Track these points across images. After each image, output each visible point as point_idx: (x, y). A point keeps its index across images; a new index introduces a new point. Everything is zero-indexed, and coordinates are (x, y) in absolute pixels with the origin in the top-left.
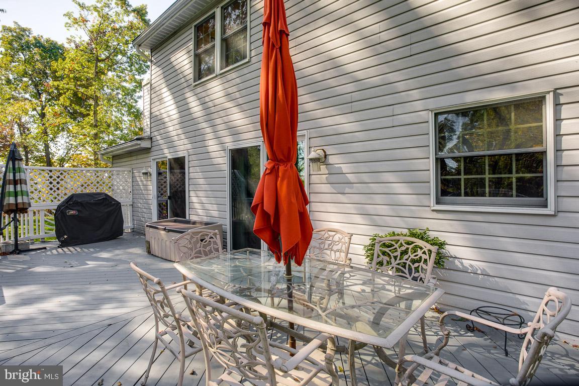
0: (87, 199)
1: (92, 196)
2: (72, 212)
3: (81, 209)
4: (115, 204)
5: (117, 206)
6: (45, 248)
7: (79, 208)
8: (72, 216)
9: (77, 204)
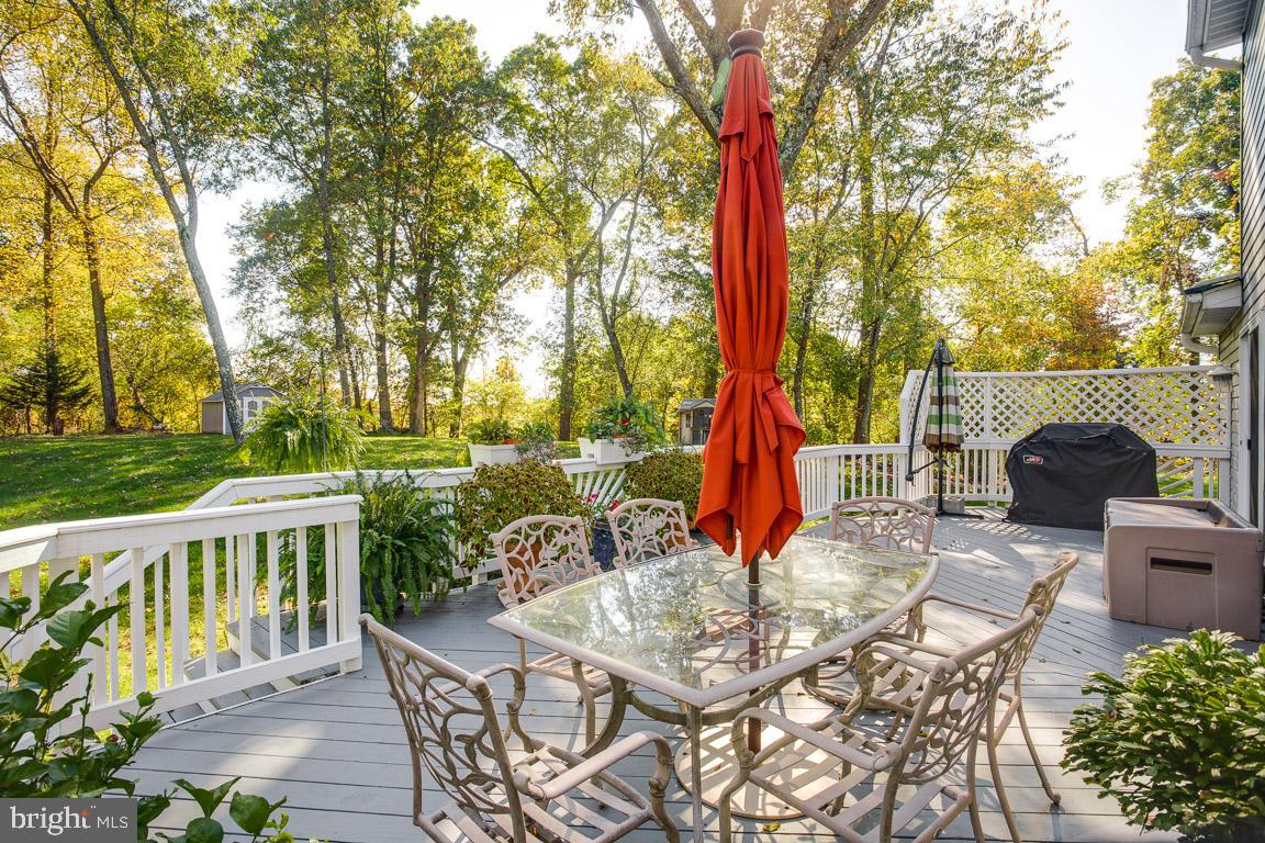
0: (1066, 437)
1: (1080, 430)
2: (1033, 459)
3: (1051, 455)
4: (1131, 450)
5: (1136, 456)
6: (981, 517)
7: (1047, 452)
8: (1034, 466)
9: (1046, 443)
